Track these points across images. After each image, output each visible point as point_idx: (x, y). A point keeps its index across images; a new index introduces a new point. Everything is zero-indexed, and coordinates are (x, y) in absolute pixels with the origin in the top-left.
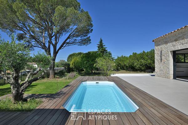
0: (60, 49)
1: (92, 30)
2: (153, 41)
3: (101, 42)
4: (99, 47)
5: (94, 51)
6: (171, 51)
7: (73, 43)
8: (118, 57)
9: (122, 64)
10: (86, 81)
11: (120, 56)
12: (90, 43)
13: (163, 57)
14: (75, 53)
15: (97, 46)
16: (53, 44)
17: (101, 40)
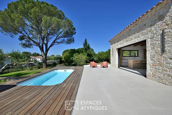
0: (51, 46)
1: (75, 32)
2: (109, 42)
3: (86, 41)
4: (84, 45)
5: (80, 48)
6: (117, 49)
7: (62, 42)
8: (99, 53)
9: (101, 58)
10: (58, 69)
11: (100, 52)
12: (74, 42)
13: (114, 53)
14: (68, 50)
15: (83, 44)
16: (45, 43)
17: (86, 40)
